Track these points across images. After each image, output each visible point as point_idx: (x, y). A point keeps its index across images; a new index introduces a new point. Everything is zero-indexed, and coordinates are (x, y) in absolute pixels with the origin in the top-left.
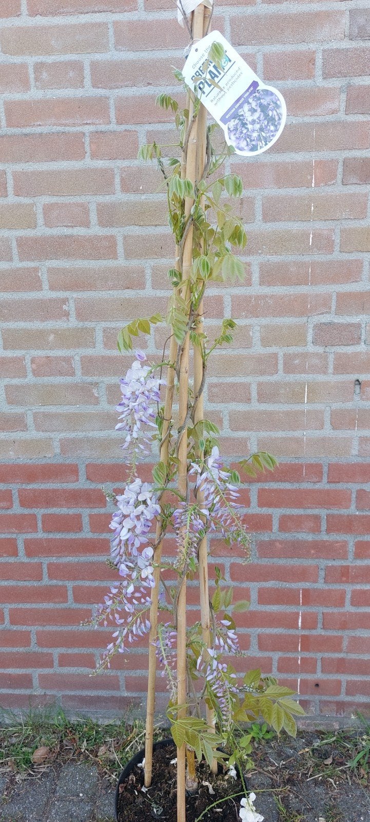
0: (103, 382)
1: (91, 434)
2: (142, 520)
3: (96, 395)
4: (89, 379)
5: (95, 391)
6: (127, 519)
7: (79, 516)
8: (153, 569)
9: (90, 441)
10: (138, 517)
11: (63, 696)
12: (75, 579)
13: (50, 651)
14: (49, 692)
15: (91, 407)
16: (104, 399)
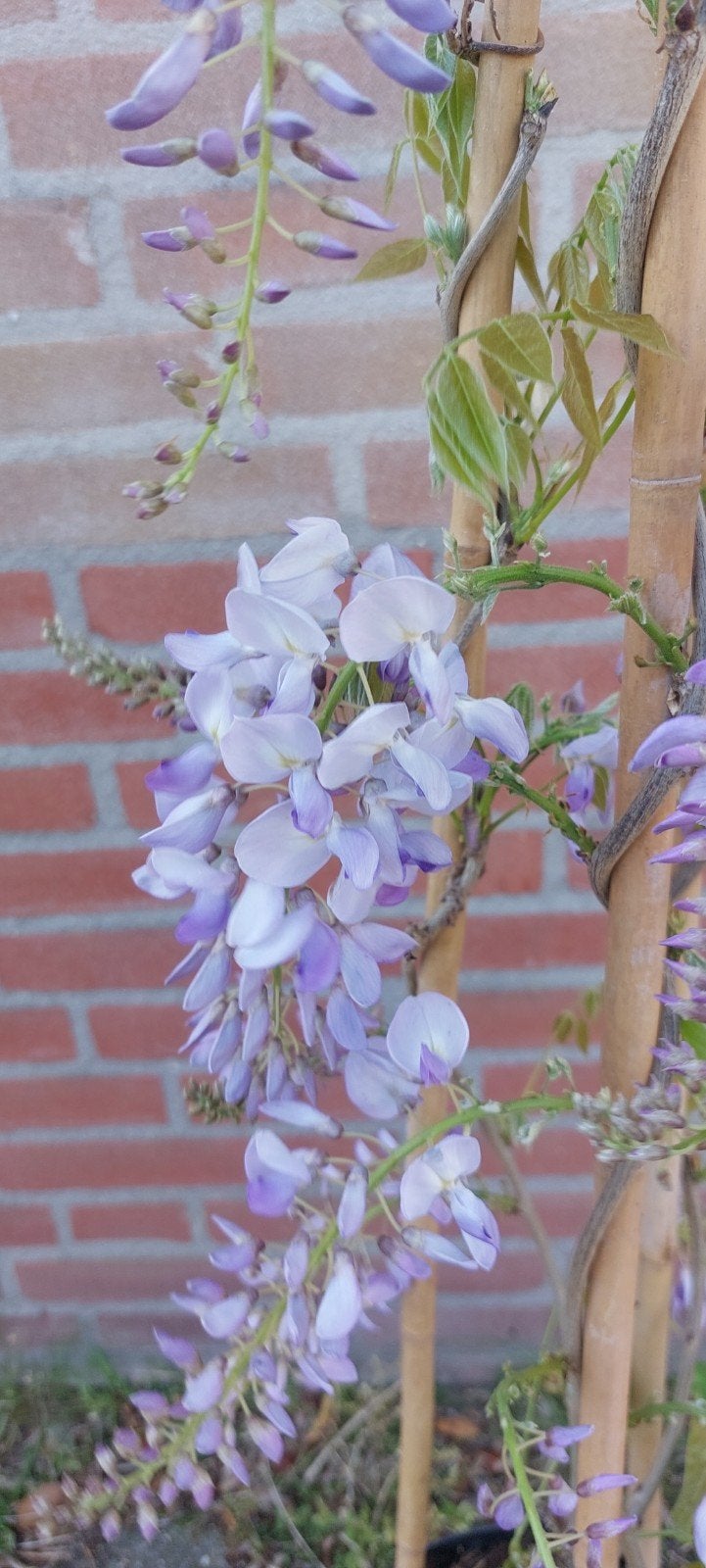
0: (105, 192)
1: (84, 442)
2: (379, 816)
3: (84, 256)
4: (44, 181)
5: (75, 236)
6: (267, 822)
7: (78, 773)
8: (475, 1146)
9: (83, 472)
10: (346, 800)
11: (102, 1319)
12: (91, 983)
13: (41, 1199)
14: (57, 1309)
15: (69, 315)
16: (118, 275)
